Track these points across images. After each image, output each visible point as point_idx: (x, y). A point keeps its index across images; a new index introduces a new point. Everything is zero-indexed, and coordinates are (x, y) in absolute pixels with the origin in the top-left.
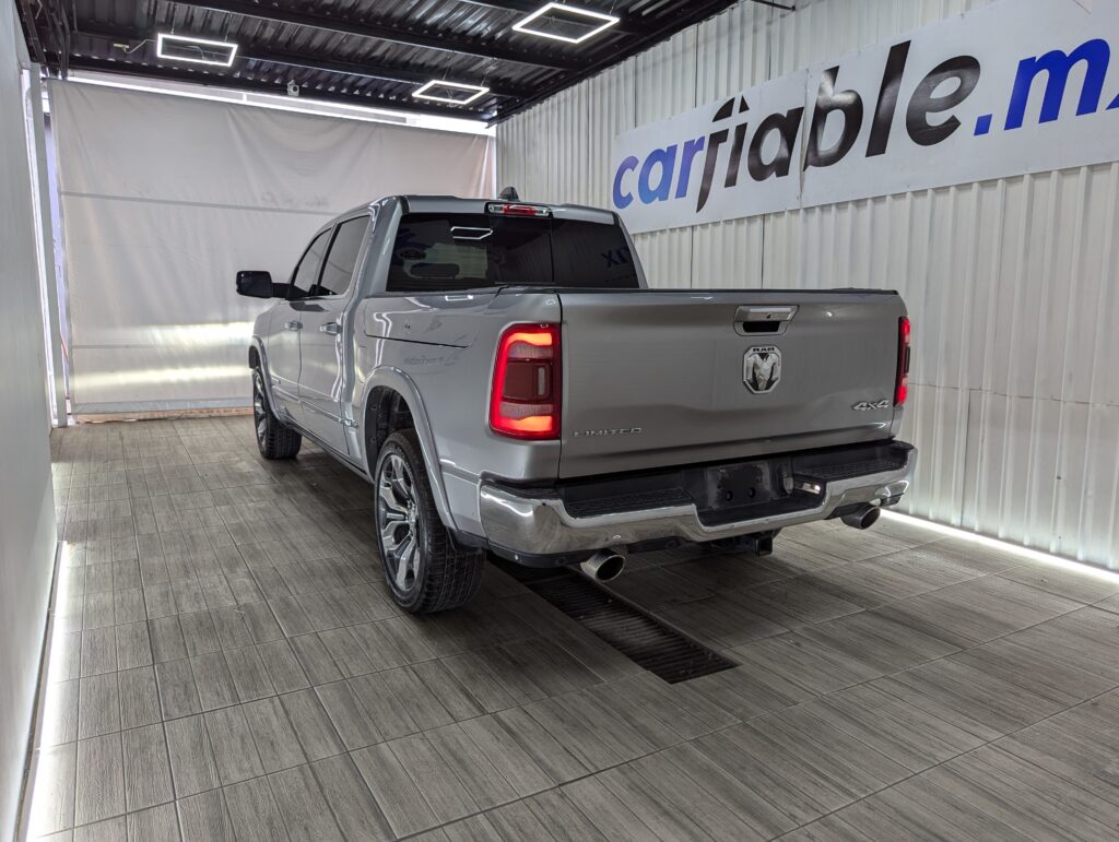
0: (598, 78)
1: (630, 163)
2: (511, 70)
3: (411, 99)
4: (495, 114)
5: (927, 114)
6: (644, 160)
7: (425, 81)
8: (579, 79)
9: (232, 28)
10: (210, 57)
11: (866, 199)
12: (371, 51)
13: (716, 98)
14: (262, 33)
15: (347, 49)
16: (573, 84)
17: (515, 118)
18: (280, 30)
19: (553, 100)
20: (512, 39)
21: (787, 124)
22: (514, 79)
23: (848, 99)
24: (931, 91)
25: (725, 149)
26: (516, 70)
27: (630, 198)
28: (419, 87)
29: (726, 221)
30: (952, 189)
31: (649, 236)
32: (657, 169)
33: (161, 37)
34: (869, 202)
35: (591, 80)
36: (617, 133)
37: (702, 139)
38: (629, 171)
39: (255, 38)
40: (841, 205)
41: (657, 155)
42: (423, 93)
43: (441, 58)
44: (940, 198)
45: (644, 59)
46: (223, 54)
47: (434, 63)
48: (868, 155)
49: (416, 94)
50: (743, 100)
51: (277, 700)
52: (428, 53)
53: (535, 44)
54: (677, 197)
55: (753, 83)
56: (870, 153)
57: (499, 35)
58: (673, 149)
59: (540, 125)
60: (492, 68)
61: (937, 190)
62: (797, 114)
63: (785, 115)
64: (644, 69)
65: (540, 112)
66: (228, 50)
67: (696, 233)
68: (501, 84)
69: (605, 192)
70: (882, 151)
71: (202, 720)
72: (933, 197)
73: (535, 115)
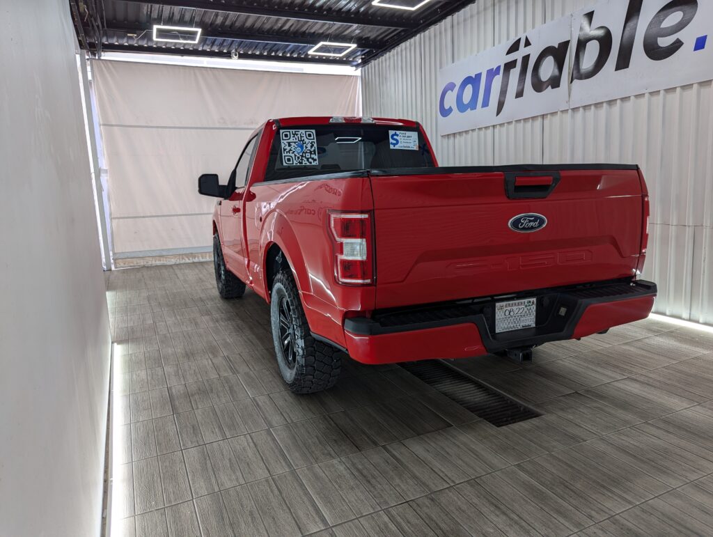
0: (427, 32)
1: (451, 87)
2: (370, 32)
3: (307, 55)
4: (360, 61)
5: (659, 38)
6: (460, 84)
7: (315, 43)
8: (414, 34)
9: (197, 19)
10: (185, 38)
11: (616, 100)
12: (282, 27)
13: (508, 39)
14: (215, 20)
15: (267, 26)
16: (410, 38)
17: (373, 63)
18: (226, 18)
19: (398, 49)
20: (370, 12)
21: (558, 53)
22: (372, 38)
23: (601, 33)
24: (661, 22)
25: (516, 73)
26: (373, 32)
27: (450, 110)
28: (312, 47)
29: (516, 121)
30: (678, 89)
31: (464, 134)
32: (469, 89)
33: (155, 27)
34: (618, 101)
35: (422, 34)
36: (441, 68)
37: (499, 68)
38: (449, 92)
39: (211, 24)
40: (598, 105)
41: (468, 80)
42: (315, 51)
43: (325, 28)
44: (670, 96)
45: (458, 16)
46: (191, 35)
47: (321, 31)
48: (617, 69)
49: (311, 52)
50: (527, 39)
51: (248, 436)
52: (317, 25)
53: (385, 14)
54: (482, 107)
55: (533, 27)
56: (617, 68)
57: (362, 9)
58: (479, 76)
59: (389, 66)
60: (357, 32)
61: (667, 91)
62: (565, 45)
63: (557, 47)
64: (458, 24)
65: (389, 58)
66: (195, 33)
67: (497, 130)
68: (364, 42)
69: (434, 107)
70: (627, 66)
71: (205, 449)
72: (665, 96)
73: (386, 60)
